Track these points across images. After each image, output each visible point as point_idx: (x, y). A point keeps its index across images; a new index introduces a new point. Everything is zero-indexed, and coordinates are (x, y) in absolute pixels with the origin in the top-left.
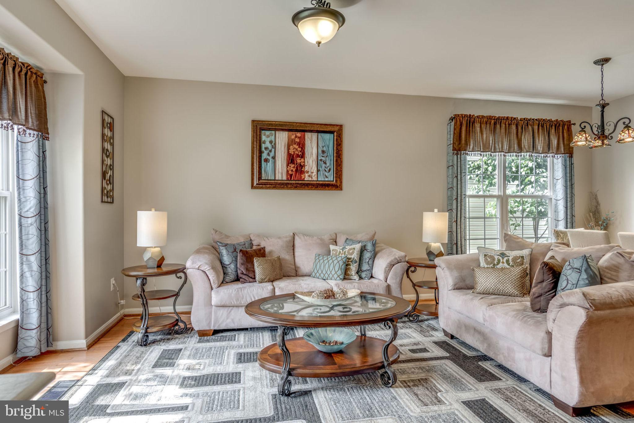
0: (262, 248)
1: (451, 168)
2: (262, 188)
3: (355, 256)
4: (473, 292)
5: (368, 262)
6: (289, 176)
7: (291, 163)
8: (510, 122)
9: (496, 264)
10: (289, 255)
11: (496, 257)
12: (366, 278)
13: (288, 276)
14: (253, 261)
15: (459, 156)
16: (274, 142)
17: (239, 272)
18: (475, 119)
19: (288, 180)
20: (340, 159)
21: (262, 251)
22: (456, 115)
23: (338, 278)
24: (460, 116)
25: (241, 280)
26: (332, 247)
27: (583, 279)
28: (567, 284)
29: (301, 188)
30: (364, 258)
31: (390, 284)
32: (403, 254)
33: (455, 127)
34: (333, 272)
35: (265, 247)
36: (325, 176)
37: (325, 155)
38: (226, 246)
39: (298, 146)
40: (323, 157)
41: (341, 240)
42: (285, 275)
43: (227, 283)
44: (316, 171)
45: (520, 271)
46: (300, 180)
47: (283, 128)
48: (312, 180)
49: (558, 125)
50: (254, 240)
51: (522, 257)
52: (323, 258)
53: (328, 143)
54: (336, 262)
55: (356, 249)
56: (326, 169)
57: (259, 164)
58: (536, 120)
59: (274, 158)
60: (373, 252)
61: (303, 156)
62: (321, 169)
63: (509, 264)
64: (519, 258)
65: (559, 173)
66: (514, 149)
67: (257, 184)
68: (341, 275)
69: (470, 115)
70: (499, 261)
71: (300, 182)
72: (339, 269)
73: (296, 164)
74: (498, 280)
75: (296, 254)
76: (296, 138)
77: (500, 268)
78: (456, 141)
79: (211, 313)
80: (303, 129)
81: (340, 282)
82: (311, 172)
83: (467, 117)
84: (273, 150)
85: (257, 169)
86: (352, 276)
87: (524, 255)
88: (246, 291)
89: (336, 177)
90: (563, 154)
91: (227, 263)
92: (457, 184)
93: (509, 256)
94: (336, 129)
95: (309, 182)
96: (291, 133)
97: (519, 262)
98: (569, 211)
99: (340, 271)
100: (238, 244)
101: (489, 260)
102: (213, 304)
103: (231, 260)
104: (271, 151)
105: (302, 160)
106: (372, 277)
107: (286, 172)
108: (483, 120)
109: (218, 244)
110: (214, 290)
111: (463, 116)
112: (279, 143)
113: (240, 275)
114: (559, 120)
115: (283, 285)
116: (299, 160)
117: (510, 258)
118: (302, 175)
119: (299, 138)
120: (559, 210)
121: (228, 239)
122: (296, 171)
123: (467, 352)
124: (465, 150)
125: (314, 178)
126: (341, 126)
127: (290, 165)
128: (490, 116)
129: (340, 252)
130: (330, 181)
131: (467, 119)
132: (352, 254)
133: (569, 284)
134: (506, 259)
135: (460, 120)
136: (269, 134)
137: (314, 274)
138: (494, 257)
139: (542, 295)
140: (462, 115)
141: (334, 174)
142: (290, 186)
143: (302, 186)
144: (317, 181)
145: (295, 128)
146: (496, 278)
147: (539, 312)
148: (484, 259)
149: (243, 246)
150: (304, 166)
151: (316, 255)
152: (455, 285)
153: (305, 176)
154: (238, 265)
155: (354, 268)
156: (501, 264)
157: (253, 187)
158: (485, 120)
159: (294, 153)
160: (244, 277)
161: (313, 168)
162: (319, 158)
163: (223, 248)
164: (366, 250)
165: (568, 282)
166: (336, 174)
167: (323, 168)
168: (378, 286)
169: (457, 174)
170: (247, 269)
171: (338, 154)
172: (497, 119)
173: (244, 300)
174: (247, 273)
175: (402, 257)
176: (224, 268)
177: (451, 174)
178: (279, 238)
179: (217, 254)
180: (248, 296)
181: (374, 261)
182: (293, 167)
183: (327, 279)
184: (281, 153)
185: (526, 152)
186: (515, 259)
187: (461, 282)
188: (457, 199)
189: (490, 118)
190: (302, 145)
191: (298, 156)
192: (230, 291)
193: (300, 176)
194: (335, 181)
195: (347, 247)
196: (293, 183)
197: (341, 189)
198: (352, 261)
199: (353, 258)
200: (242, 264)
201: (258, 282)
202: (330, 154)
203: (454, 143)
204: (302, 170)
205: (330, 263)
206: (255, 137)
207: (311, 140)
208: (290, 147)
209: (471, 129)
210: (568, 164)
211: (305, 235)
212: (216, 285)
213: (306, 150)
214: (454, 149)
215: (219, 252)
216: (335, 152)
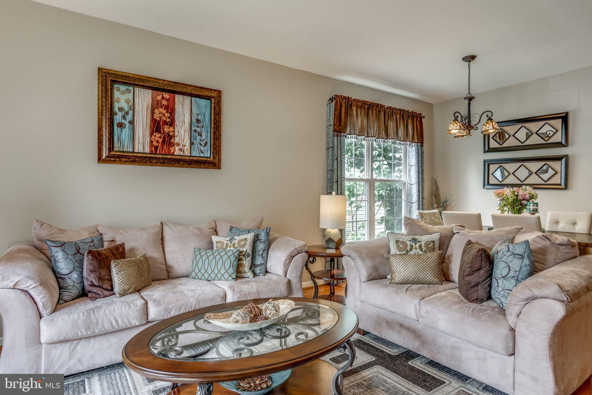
0: (120, 245)
1: (330, 149)
2: (114, 162)
3: (247, 248)
4: (390, 283)
5: (262, 254)
6: (153, 149)
7: (156, 132)
8: (379, 109)
9: (409, 250)
10: (157, 251)
11: (409, 243)
12: (261, 274)
13: (158, 280)
14: (109, 266)
15: (339, 138)
16: (132, 102)
17: (86, 283)
18: (352, 102)
19: (151, 153)
20: (219, 131)
21: (121, 249)
22: (336, 96)
23: (230, 278)
24: (340, 97)
25: (90, 295)
26: (215, 239)
27: (525, 265)
28: (509, 272)
29: (170, 165)
30: (257, 250)
31: (290, 279)
32: (302, 243)
33: (336, 108)
34: (223, 271)
35: (124, 244)
36: (200, 151)
37: (200, 125)
38: (63, 247)
39: (166, 111)
40: (198, 127)
41: (223, 229)
42: (154, 279)
43: (66, 302)
44: (190, 145)
45: (437, 257)
46: (168, 155)
47: (145, 84)
48: (184, 155)
49: (413, 116)
50: (105, 234)
51: (434, 242)
52: (206, 253)
53: (204, 111)
54: (225, 257)
55: (248, 240)
56: (202, 143)
57: (110, 129)
58: (398, 109)
59: (132, 123)
60: (267, 243)
61: (172, 124)
62: (195, 142)
63: (421, 250)
64: (431, 243)
65: (413, 159)
66: (383, 135)
67: (107, 157)
68: (233, 274)
69: (349, 97)
70: (412, 246)
71: (169, 157)
72: (230, 266)
73: (164, 133)
74: (417, 268)
75: (167, 249)
76: (163, 100)
77: (413, 254)
78: (337, 122)
79: (39, 356)
80: (173, 89)
81: (233, 282)
82: (183, 145)
83: (346, 99)
84: (131, 112)
85: (107, 135)
86: (245, 273)
87: (435, 240)
88: (102, 313)
89: (213, 153)
90: (416, 143)
91: (65, 271)
92: (338, 167)
93: (421, 242)
94: (214, 94)
95: (180, 157)
96: (156, 92)
97: (431, 247)
98: (420, 194)
99: (231, 268)
100: (82, 241)
101: (401, 246)
102: (43, 340)
103: (73, 267)
104: (127, 113)
105: (171, 129)
106: (267, 272)
107: (149, 143)
108: (359, 104)
109: (49, 243)
110: (45, 318)
111: (343, 97)
112: (139, 104)
113: (88, 288)
114: (414, 112)
115: (159, 296)
116: (166, 129)
117: (423, 243)
118: (171, 149)
119: (167, 100)
120: (413, 194)
121: (63, 235)
122: (164, 142)
123: (389, 351)
124: (344, 132)
125: (187, 153)
126: (220, 92)
127: (154, 134)
128: (364, 101)
129: (227, 244)
130: (206, 157)
131: (346, 101)
132: (243, 246)
133: (511, 271)
134: (418, 244)
135: (340, 101)
136: (124, 89)
137: (193, 274)
138: (406, 243)
139: (478, 284)
140: (341, 96)
141: (212, 149)
142: (154, 161)
143: (171, 162)
144: (191, 156)
145: (162, 87)
146: (416, 266)
147: (478, 302)
148: (395, 245)
149: (91, 244)
150: (174, 136)
151: (194, 249)
152: (369, 276)
153: (175, 149)
154: (85, 274)
155: (246, 263)
156: (414, 250)
157: (100, 160)
158: (360, 104)
159: (160, 119)
160: (95, 290)
161: (185, 140)
162: (193, 129)
163: (58, 249)
164: (259, 240)
165: (509, 269)
166: (214, 149)
167: (198, 141)
168: (278, 283)
169: (338, 157)
170: (100, 279)
171: (216, 125)
172: (370, 104)
173: (100, 326)
174: (100, 284)
175: (302, 247)
176: (60, 280)
177: (331, 156)
178: (143, 229)
179: (45, 259)
180: (105, 319)
181: (268, 253)
182: (158, 137)
183: (214, 280)
184: (142, 117)
185: (392, 139)
186: (427, 244)
187: (374, 272)
188: (337, 182)
189: (364, 103)
190: (171, 110)
191: (165, 123)
192: (74, 316)
193: (169, 149)
194: (212, 158)
195: (235, 238)
196: (159, 158)
197: (219, 168)
198: (244, 255)
199: (245, 251)
200: (92, 271)
201: (118, 296)
202: (206, 124)
203: (335, 124)
204: (171, 141)
205: (217, 259)
206: (104, 92)
207: (183, 105)
208: (155, 110)
209: (349, 112)
210: (420, 152)
211: (175, 224)
212: (49, 310)
213: (176, 117)
214: (335, 131)
215: (50, 256)
216: (213, 122)
